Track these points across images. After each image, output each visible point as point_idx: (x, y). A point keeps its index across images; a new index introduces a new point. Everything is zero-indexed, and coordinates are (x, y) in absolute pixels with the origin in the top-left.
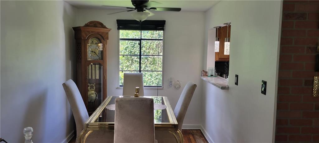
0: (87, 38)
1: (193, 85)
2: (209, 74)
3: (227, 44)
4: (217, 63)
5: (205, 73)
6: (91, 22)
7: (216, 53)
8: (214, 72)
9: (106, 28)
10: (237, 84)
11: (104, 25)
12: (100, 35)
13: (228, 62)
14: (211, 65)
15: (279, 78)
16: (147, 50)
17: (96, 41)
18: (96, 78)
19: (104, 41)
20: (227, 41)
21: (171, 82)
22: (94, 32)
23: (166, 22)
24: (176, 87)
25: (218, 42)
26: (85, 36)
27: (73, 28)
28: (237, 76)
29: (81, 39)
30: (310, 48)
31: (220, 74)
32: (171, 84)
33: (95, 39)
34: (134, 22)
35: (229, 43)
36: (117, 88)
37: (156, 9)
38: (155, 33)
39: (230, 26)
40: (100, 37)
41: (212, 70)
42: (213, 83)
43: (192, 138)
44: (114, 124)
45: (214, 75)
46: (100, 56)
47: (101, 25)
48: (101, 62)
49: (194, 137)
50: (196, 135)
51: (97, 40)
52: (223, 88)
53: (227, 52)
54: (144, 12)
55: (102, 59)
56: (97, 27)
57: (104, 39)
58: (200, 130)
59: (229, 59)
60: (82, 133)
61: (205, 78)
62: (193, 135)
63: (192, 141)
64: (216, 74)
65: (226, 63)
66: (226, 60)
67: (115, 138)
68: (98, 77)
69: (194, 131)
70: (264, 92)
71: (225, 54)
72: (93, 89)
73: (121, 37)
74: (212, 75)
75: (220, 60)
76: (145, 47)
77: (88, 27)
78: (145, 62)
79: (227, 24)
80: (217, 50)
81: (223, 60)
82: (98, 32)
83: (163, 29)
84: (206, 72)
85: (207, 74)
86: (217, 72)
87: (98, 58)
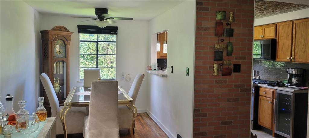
0: (54, 40)
1: (142, 75)
2: (153, 68)
3: (165, 46)
4: (158, 60)
5: (149, 68)
6: (57, 27)
7: (157, 52)
8: (156, 67)
9: (69, 32)
10: (172, 72)
11: (68, 29)
12: (64, 37)
13: (166, 60)
14: (154, 62)
15: (195, 65)
16: (94, 52)
17: (60, 42)
18: (60, 73)
19: (68, 42)
20: (165, 43)
21: (123, 76)
22: (59, 35)
23: (118, 28)
24: (128, 79)
25: (159, 44)
26: (52, 38)
27: (40, 31)
28: (172, 67)
29: (49, 40)
30: (211, 47)
31: (161, 68)
32: (123, 77)
33: (60, 40)
34: (96, 27)
35: (167, 45)
36: (78, 82)
37: (114, 18)
38: (100, 36)
39: (167, 33)
40: (64, 39)
41: (155, 65)
42: (156, 74)
43: (141, 118)
44: (89, 102)
45: (156, 69)
46: (64, 54)
47: (64, 29)
48: (65, 59)
49: (142, 118)
50: (144, 116)
51: (62, 41)
52: (163, 76)
53: (165, 51)
54: (105, 20)
55: (66, 56)
56: (61, 31)
57: (67, 41)
58: (146, 113)
59: (167, 57)
60: (62, 111)
61: (150, 72)
62: (141, 116)
63: (141, 120)
64: (158, 68)
65: (165, 61)
66: (164, 58)
67: (90, 110)
68: (62, 73)
69: (142, 114)
70: (188, 74)
71: (164, 52)
72: (58, 82)
73: (81, 39)
74: (155, 69)
75: (161, 58)
76: (91, 49)
77: (54, 31)
78: (91, 63)
79: (165, 31)
80: (158, 49)
81: (163, 58)
82: (63, 35)
83: (116, 34)
84: (151, 67)
85: (151, 69)
86: (159, 67)
87: (62, 56)
